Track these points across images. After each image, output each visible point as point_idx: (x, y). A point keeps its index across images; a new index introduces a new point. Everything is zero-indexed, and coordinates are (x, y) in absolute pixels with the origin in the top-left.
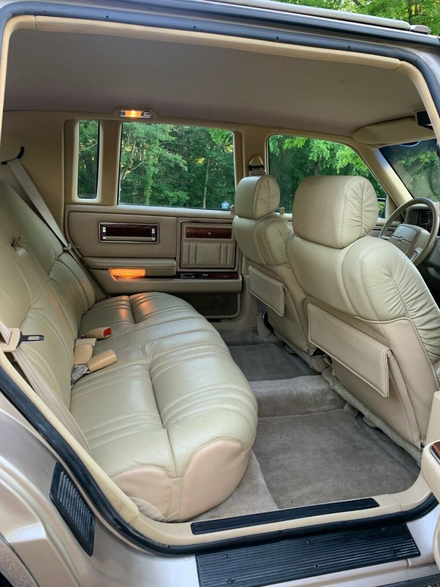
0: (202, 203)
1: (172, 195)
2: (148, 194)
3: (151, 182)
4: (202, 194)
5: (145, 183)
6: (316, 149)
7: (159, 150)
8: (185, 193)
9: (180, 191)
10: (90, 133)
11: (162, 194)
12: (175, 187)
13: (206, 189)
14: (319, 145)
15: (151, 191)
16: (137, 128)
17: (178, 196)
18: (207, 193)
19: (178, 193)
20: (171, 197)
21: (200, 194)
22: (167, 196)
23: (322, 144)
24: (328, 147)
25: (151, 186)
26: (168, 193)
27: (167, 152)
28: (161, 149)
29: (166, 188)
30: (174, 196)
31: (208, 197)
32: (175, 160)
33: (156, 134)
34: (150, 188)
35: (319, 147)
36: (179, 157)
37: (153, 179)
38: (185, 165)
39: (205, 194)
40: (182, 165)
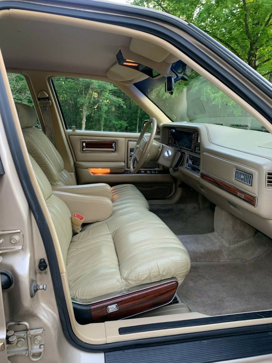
0: (136, 128)
1: (117, 123)
2: (102, 123)
3: (104, 116)
4: (136, 123)
5: (100, 116)
6: (205, 93)
7: (108, 96)
8: (125, 122)
9: (122, 121)
10: (67, 87)
11: (111, 123)
12: (120, 118)
13: (138, 119)
14: (207, 91)
15: (104, 121)
16: (94, 82)
17: (121, 124)
18: (139, 122)
19: (120, 122)
20: (116, 125)
21: (135, 122)
22: (114, 124)
23: (209, 90)
24: (213, 92)
25: (104, 118)
26: (114, 122)
27: (113, 97)
28: (109, 95)
29: (114, 119)
30: (118, 124)
31: (139, 124)
32: (118, 102)
33: (106, 86)
34: (103, 119)
35: (207, 92)
36: (120, 100)
37: (106, 114)
38: (124, 105)
39: (138, 122)
40: (122, 105)
